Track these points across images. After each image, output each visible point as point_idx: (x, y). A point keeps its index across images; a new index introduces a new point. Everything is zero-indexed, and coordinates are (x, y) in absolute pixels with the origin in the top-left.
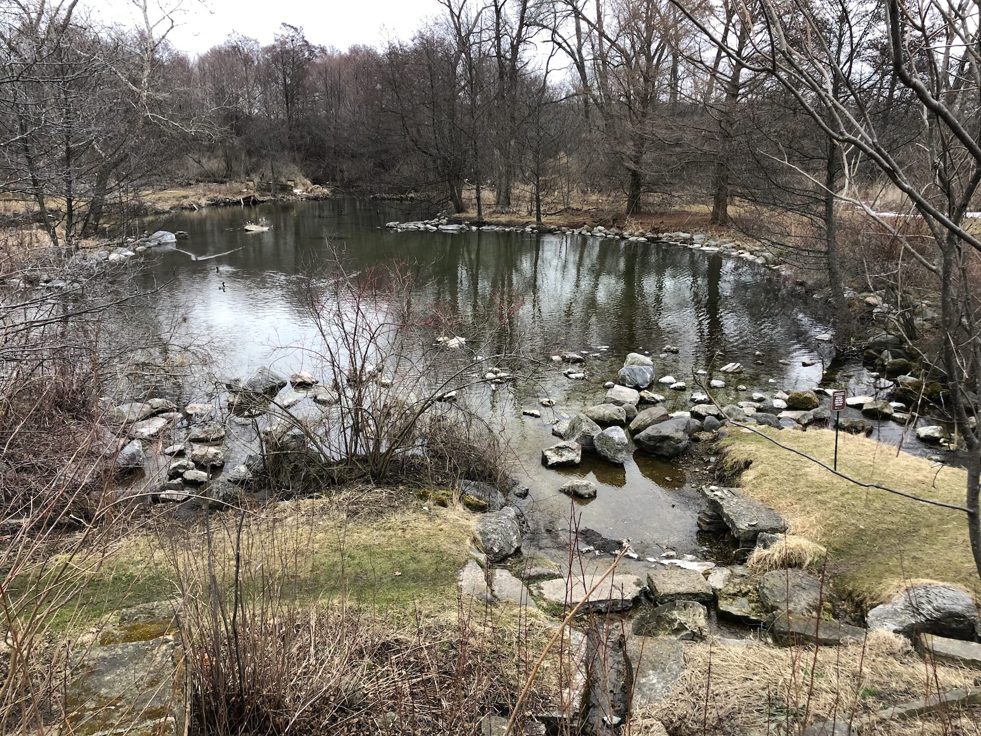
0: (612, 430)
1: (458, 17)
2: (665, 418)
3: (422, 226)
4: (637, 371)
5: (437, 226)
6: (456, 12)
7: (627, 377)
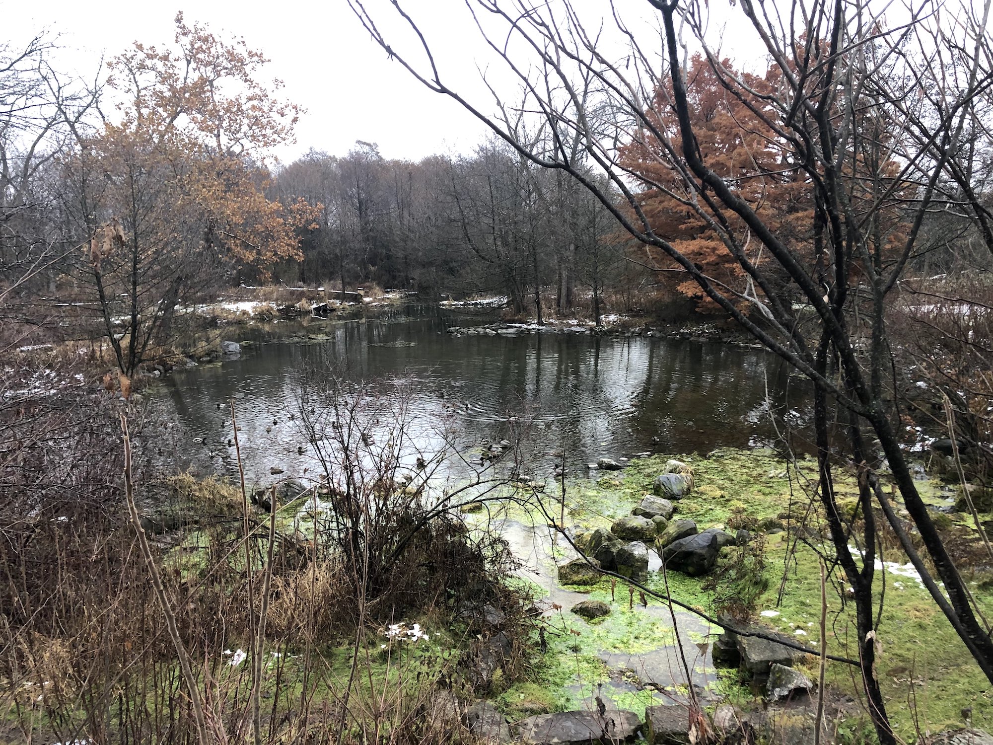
0: (633, 546)
1: (515, 131)
2: (693, 531)
3: (481, 330)
4: (673, 480)
5: (496, 330)
6: (513, 126)
7: (662, 487)
